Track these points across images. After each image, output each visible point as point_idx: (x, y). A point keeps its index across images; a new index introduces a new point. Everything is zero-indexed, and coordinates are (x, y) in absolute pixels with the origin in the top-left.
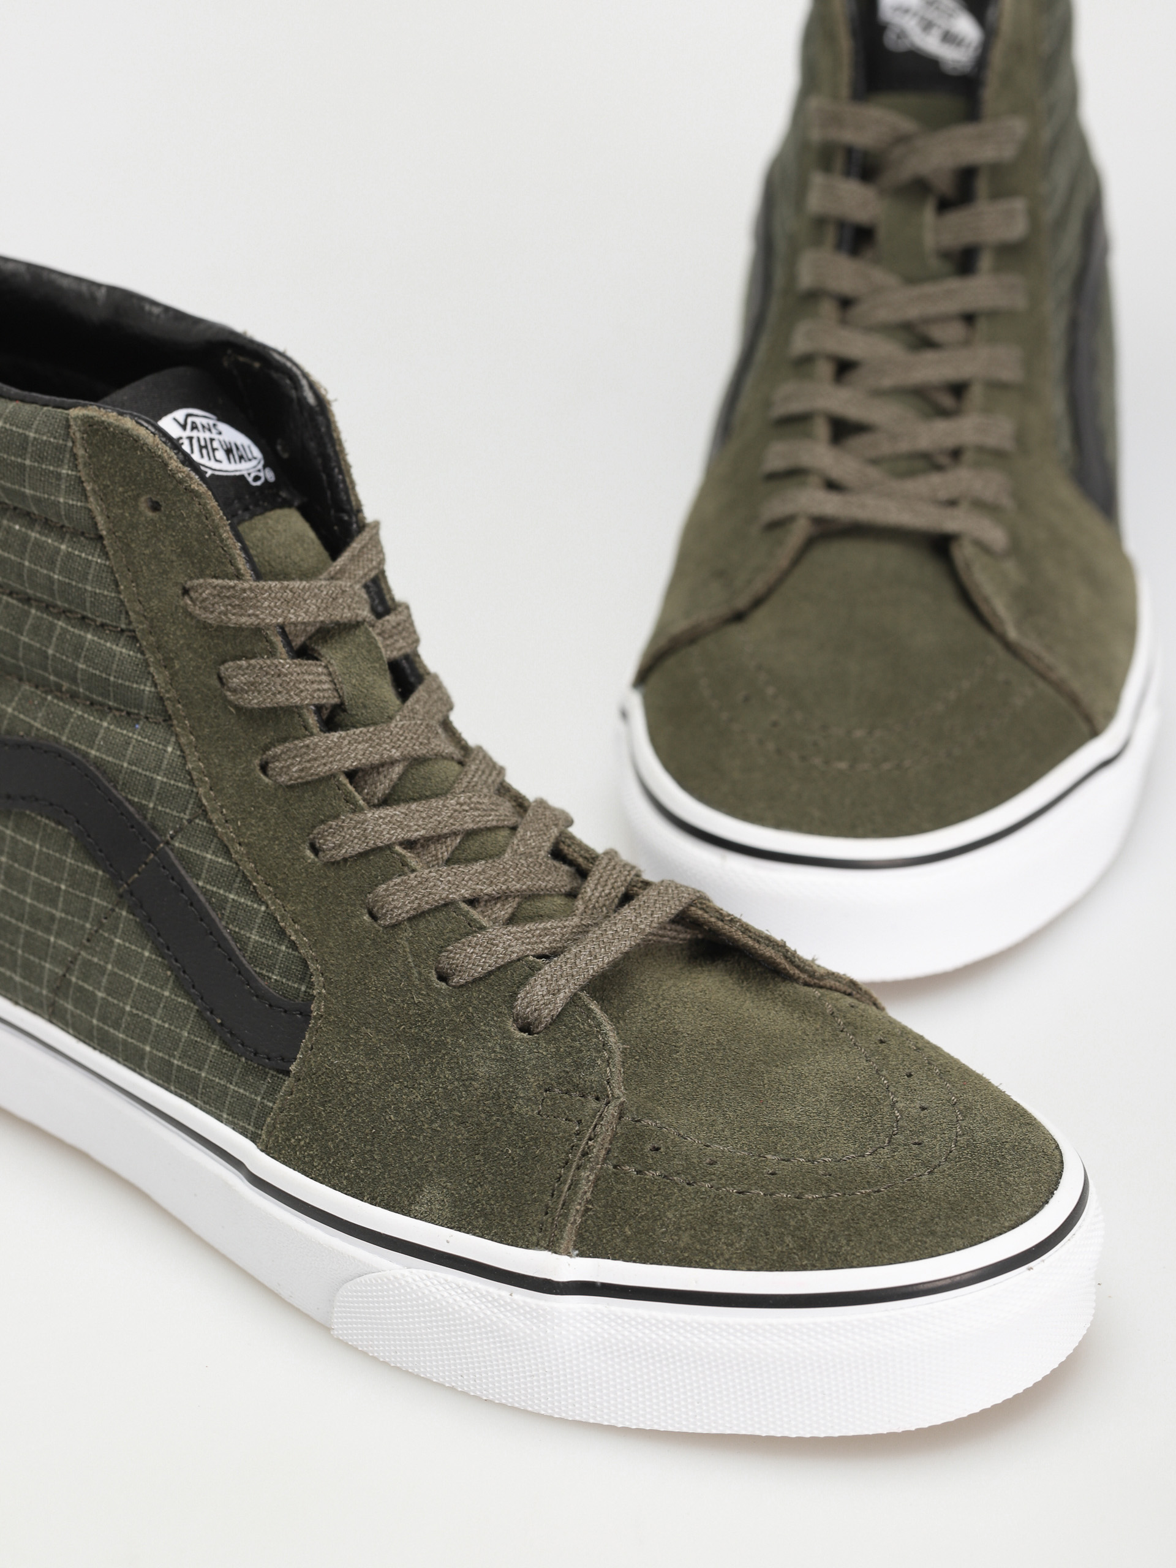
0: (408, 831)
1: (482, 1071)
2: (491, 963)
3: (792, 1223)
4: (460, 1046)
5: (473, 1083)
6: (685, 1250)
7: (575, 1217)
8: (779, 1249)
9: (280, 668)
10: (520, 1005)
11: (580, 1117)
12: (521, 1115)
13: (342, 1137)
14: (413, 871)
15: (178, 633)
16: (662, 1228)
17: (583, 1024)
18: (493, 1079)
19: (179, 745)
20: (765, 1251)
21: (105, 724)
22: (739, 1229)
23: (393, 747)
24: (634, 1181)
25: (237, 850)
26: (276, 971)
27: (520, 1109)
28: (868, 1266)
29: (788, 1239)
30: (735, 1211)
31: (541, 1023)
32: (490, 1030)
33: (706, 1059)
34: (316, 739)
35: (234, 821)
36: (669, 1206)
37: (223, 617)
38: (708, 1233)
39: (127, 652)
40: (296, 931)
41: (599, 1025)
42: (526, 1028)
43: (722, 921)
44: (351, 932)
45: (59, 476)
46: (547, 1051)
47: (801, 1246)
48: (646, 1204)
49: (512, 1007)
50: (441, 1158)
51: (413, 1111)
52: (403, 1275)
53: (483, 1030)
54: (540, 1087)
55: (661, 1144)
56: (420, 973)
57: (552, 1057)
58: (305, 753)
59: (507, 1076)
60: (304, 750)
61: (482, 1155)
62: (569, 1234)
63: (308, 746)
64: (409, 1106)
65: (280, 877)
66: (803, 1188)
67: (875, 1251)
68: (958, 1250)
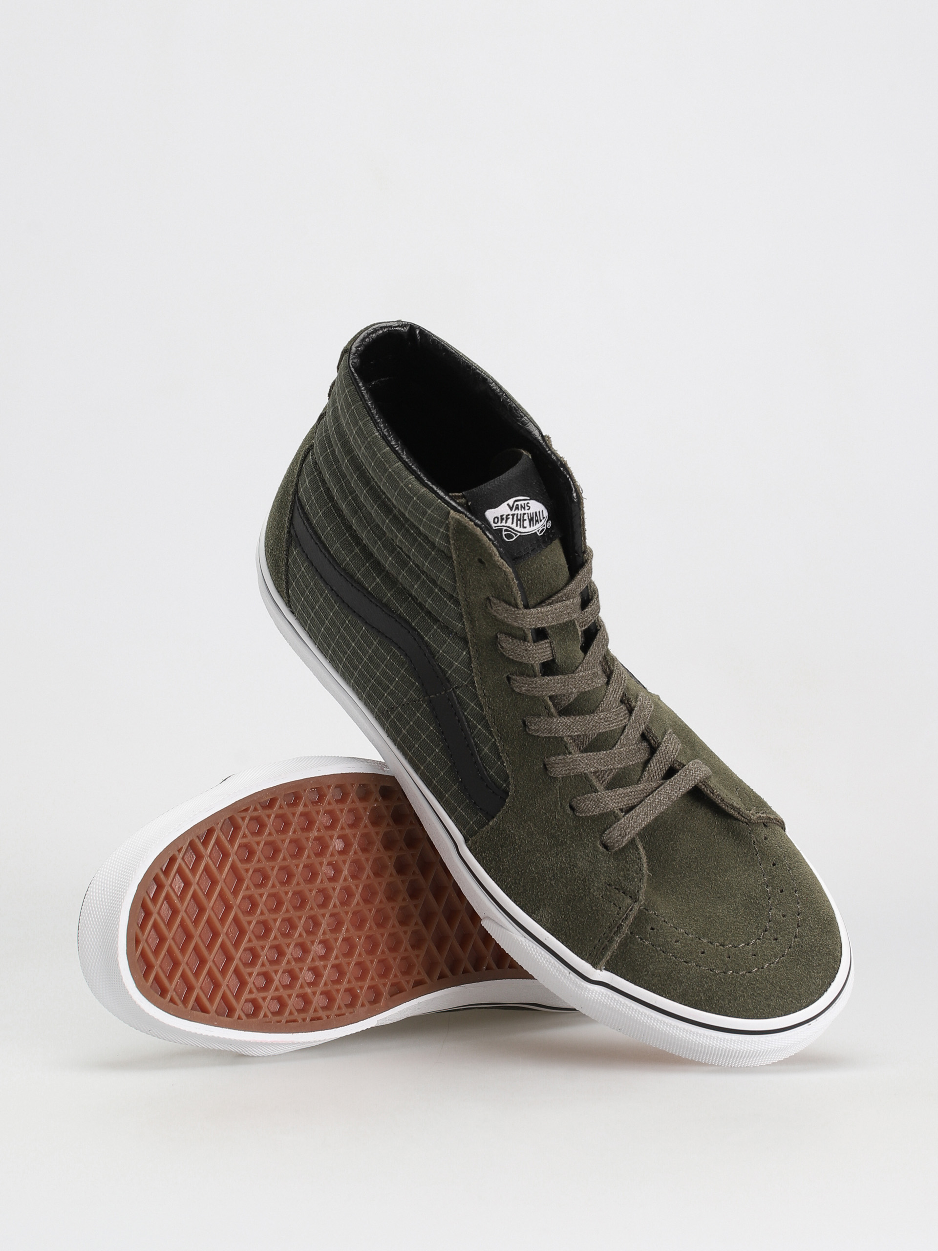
0: (572, 732)
1: (580, 864)
2: (597, 812)
3: (706, 986)
4: (572, 847)
5: (575, 868)
6: (653, 985)
7: (607, 957)
8: (697, 998)
9: (527, 647)
10: (605, 837)
11: (620, 906)
12: (593, 895)
13: (507, 866)
14: (570, 753)
15: (481, 613)
16: (645, 972)
17: (633, 856)
18: (585, 871)
19: (469, 653)
20: (690, 997)
21: (435, 627)
22: (681, 982)
23: (574, 687)
24: (638, 944)
25: (486, 709)
26: (493, 771)
27: (594, 892)
28: (735, 1017)
29: (702, 995)
30: (682, 973)
31: (613, 849)
32: (588, 844)
33: (688, 867)
34: (537, 679)
35: (489, 697)
36: (652, 962)
37: (506, 619)
38: (666, 981)
39: (454, 607)
40: (507, 761)
41: (640, 859)
42: (605, 847)
43: (713, 794)
44: (533, 772)
45: (438, 531)
46: (613, 864)
47: (707, 999)
48: (641, 958)
49: (601, 836)
50: (551, 899)
51: (543, 871)
52: (521, 941)
53: (585, 843)
54: (605, 883)
55: (655, 926)
56: (561, 804)
57: (614, 869)
58: (530, 684)
59: (591, 872)
60: (530, 683)
61: (571, 906)
62: (604, 961)
63: (533, 682)
64: (542, 867)
65: (505, 730)
66: (715, 966)
67: (740, 1011)
68: (778, 1017)
